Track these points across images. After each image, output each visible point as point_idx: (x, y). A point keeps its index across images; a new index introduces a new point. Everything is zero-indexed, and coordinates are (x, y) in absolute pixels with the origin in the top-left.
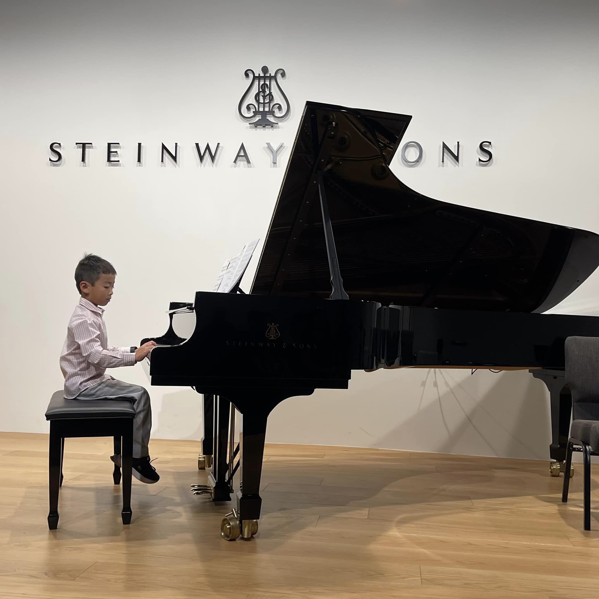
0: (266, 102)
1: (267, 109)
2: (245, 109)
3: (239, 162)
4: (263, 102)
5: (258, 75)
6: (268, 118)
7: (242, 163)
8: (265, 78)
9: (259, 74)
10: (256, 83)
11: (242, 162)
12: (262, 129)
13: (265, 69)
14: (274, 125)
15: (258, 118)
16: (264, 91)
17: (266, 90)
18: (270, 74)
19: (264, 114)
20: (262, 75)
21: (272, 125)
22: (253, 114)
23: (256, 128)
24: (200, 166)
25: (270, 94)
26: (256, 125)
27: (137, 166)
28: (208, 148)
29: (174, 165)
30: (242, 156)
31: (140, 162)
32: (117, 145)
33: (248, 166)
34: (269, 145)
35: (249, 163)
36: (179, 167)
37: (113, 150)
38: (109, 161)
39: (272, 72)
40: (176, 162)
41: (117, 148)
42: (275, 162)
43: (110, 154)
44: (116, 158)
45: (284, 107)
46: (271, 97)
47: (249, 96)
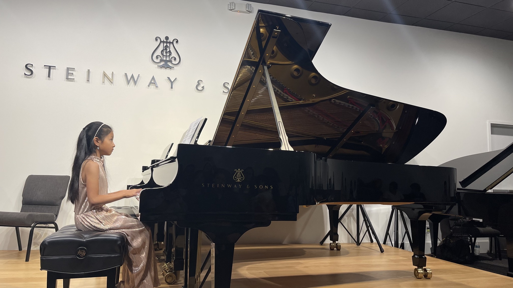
0: (167, 55)
1: (168, 59)
4: (166, 55)
5: (163, 41)
6: (168, 64)
7: (152, 87)
8: (167, 42)
9: (164, 40)
10: (162, 44)
12: (165, 69)
13: (167, 38)
15: (162, 63)
16: (166, 49)
17: (167, 49)
18: (170, 41)
19: (166, 61)
20: (165, 41)
21: (170, 68)
22: (159, 61)
25: (170, 51)
26: (162, 67)
27: (86, 83)
28: (132, 77)
29: (110, 84)
30: (153, 83)
31: (88, 81)
32: (73, 69)
33: (156, 88)
34: (169, 78)
35: (157, 87)
36: (114, 85)
37: (70, 72)
38: (67, 79)
39: (171, 40)
40: (112, 83)
41: (73, 71)
42: (172, 88)
43: (68, 74)
44: (72, 77)
45: (178, 59)
46: (170, 53)
47: (157, 51)
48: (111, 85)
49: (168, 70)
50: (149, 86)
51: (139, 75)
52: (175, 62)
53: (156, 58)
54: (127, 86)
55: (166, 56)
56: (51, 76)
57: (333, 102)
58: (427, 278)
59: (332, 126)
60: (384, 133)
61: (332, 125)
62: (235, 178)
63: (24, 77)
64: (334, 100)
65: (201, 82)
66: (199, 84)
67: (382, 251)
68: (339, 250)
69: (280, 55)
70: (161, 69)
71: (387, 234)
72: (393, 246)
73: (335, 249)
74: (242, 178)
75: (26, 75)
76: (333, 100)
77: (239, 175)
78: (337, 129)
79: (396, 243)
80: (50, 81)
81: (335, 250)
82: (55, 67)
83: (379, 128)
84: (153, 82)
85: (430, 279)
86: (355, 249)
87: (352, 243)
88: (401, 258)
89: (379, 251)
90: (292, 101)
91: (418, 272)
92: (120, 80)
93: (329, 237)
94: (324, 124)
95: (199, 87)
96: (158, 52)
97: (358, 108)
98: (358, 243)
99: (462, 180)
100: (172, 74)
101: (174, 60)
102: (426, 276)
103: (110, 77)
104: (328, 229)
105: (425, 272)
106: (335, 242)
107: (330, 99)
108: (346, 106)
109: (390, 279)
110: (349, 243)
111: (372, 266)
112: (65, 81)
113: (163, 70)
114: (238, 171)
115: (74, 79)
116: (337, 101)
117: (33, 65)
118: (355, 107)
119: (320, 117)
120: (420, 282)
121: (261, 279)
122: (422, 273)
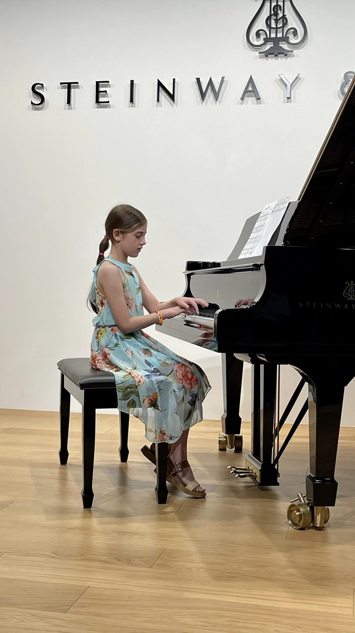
0: (278, 26)
1: (280, 35)
2: (253, 36)
3: (246, 98)
4: (275, 27)
6: (280, 45)
7: (250, 100)
10: (267, 4)
11: (250, 98)
12: (274, 59)
14: (288, 53)
15: (268, 46)
17: (279, 12)
19: (276, 40)
21: (285, 54)
22: (263, 42)
23: (266, 57)
24: (201, 105)
26: (267, 54)
27: (129, 107)
28: (210, 83)
29: (171, 104)
30: (250, 92)
31: (132, 101)
32: (106, 84)
33: (257, 103)
35: (258, 99)
36: (177, 106)
37: (101, 89)
38: (97, 101)
40: (174, 101)
41: (107, 87)
42: (289, 96)
43: (98, 92)
44: (105, 98)
45: (300, 31)
46: (285, 21)
47: (258, 20)
48: (173, 106)
49: (281, 61)
50: (242, 99)
51: (223, 78)
52: (295, 39)
53: (255, 36)
56: (72, 102)
65: (352, 75)
66: (347, 82)
70: (268, 60)
75: (35, 106)
80: (72, 110)
82: (77, 83)
84: (250, 89)
92: (188, 93)
96: (261, 24)
100: (289, 66)
101: (293, 35)
103: (170, 89)
112: (94, 108)
113: (272, 61)
115: (108, 102)
117: (44, 85)
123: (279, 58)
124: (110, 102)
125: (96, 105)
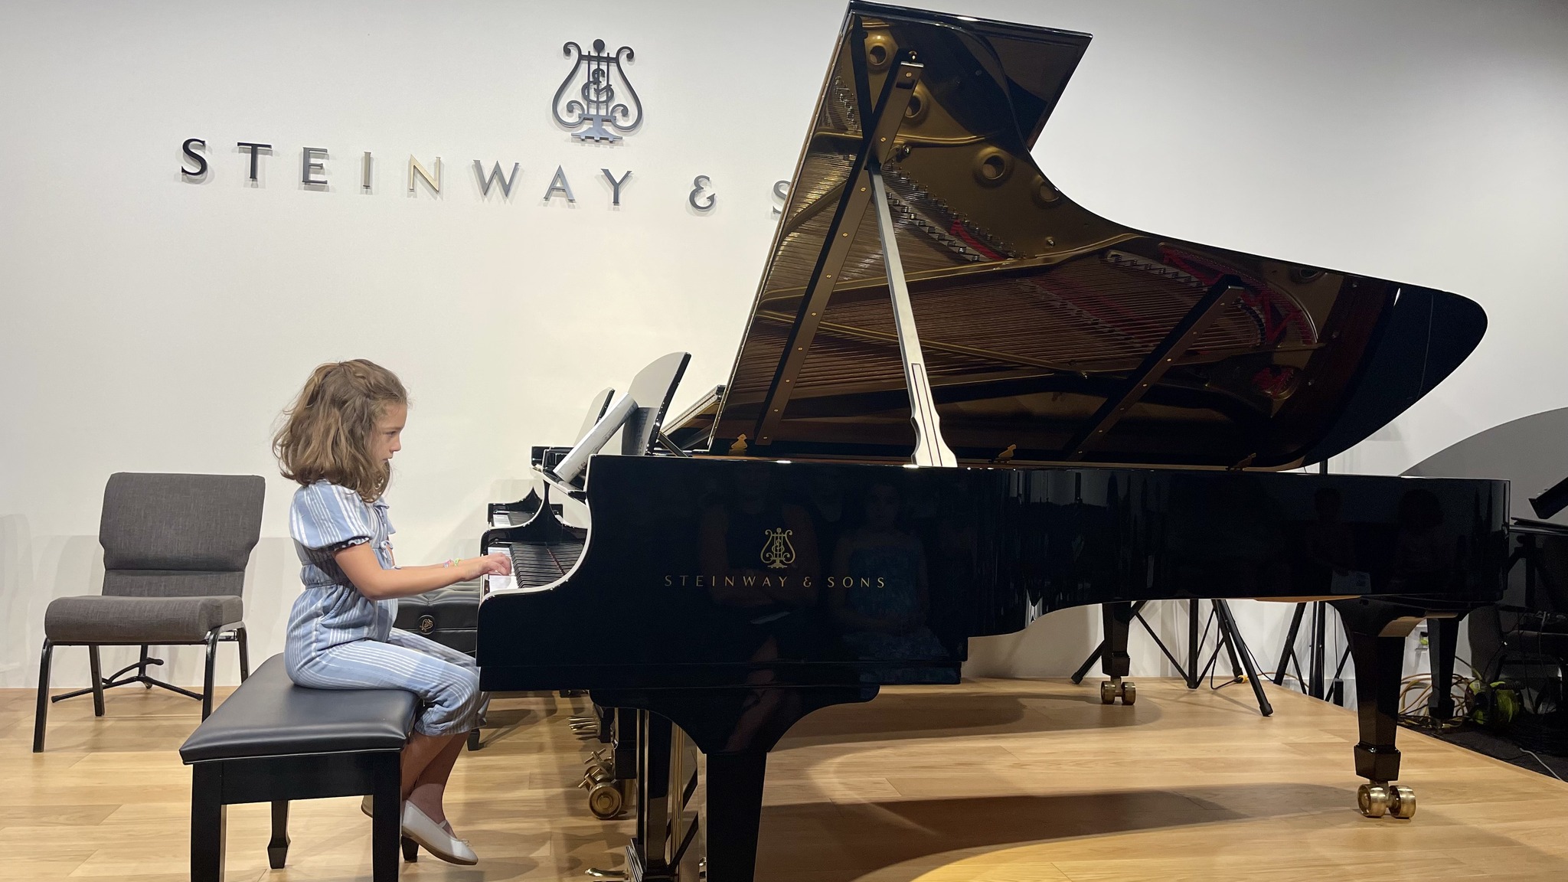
0: (600, 100)
1: (603, 112)
2: (563, 108)
3: (553, 198)
4: (596, 100)
5: (587, 54)
6: (604, 127)
7: (558, 200)
8: (599, 59)
9: (589, 52)
10: (584, 65)
11: (558, 198)
12: (594, 146)
13: (599, 45)
14: (614, 139)
15: (586, 126)
16: (597, 82)
17: (601, 79)
18: (608, 54)
19: (598, 120)
20: (594, 54)
21: (611, 140)
22: (578, 120)
23: (581, 142)
24: (481, 201)
25: (609, 88)
26: (585, 138)
27: (361, 193)
28: (497, 171)
29: (432, 196)
30: (558, 189)
31: (367, 187)
32: (322, 153)
33: (569, 206)
34: (606, 172)
35: (571, 201)
36: (442, 199)
37: (313, 161)
38: (306, 181)
39: (611, 50)
40: (437, 191)
41: (323, 158)
42: (616, 202)
43: (307, 168)
44: (319, 175)
45: (632, 110)
46: (610, 94)
47: (571, 86)
48: (436, 198)
49: (604, 148)
50: (546, 198)
51: (517, 164)
52: (627, 121)
53: (566, 109)
54: (483, 201)
55: (598, 102)
56: (259, 176)
57: (1113, 260)
58: (1399, 816)
59: (1110, 336)
60: (1278, 352)
61: (1109, 332)
62: (767, 556)
63: (183, 181)
64: (1115, 253)
65: (706, 181)
66: (698, 189)
67: (1266, 710)
68: (1131, 703)
69: (938, 114)
70: (584, 146)
71: (1288, 651)
72: (1305, 692)
73: (1119, 699)
74: (789, 556)
75: (188, 175)
76: (1110, 255)
77: (778, 548)
78: (1124, 344)
79: (1316, 686)
80: (258, 189)
81: (1118, 703)
82: (269, 146)
83: (1262, 339)
84: (559, 186)
85: (1408, 818)
86: (1182, 699)
87: (1174, 679)
88: (1327, 738)
89: (1256, 711)
90: (978, 261)
91: (1369, 797)
92: (461, 183)
93: (1100, 660)
94: (1084, 329)
95: (698, 198)
96: (574, 92)
97: (1194, 279)
98: (1193, 681)
99: (1540, 494)
100: (617, 159)
101: (621, 114)
102: (1397, 810)
103: (430, 173)
104: (1098, 637)
105: (1394, 797)
106: (1117, 681)
107: (1102, 253)
108: (1152, 272)
109: (1279, 816)
110: (1164, 679)
111: (1229, 766)
112: (299, 189)
113: (590, 147)
114: (775, 535)
115: (326, 182)
116: (1126, 257)
117: (206, 143)
118: (1182, 274)
119: (1070, 305)
120: (1376, 830)
121: (874, 806)
122: (1383, 801)
123: (601, 146)
124: (329, 184)
125: (303, 185)
